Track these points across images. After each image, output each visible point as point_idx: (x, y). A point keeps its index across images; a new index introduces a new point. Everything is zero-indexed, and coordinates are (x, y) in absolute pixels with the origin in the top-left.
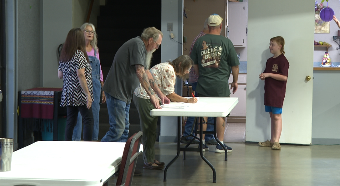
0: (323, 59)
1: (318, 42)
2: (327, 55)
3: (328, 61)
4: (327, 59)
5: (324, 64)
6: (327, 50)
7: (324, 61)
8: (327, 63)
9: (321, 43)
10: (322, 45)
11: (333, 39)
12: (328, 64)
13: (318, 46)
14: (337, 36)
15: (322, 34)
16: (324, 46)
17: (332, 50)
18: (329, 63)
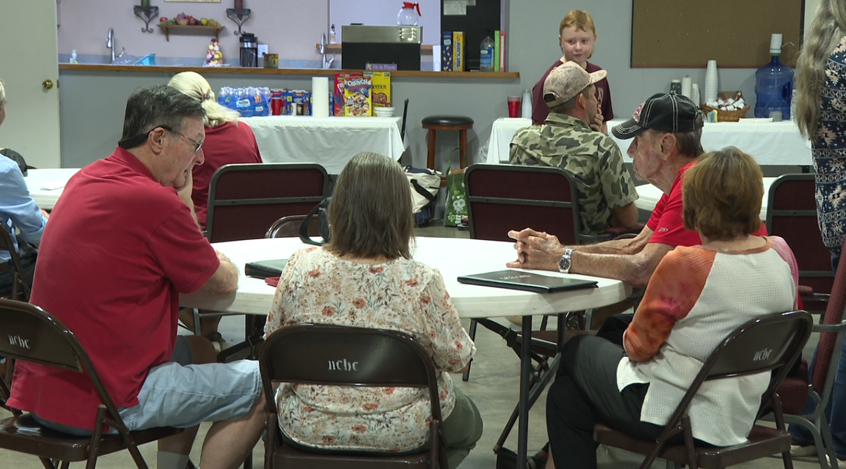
0: (208, 53)
1: (199, 20)
2: (214, 45)
3: (216, 56)
4: (213, 53)
5: (209, 61)
6: (217, 36)
7: (209, 56)
8: (213, 61)
9: (204, 21)
10: (206, 25)
11: (226, 15)
12: (216, 61)
13: (197, 26)
14: (233, 7)
15: (204, 4)
16: (209, 27)
17: (226, 34)
18: (218, 60)
